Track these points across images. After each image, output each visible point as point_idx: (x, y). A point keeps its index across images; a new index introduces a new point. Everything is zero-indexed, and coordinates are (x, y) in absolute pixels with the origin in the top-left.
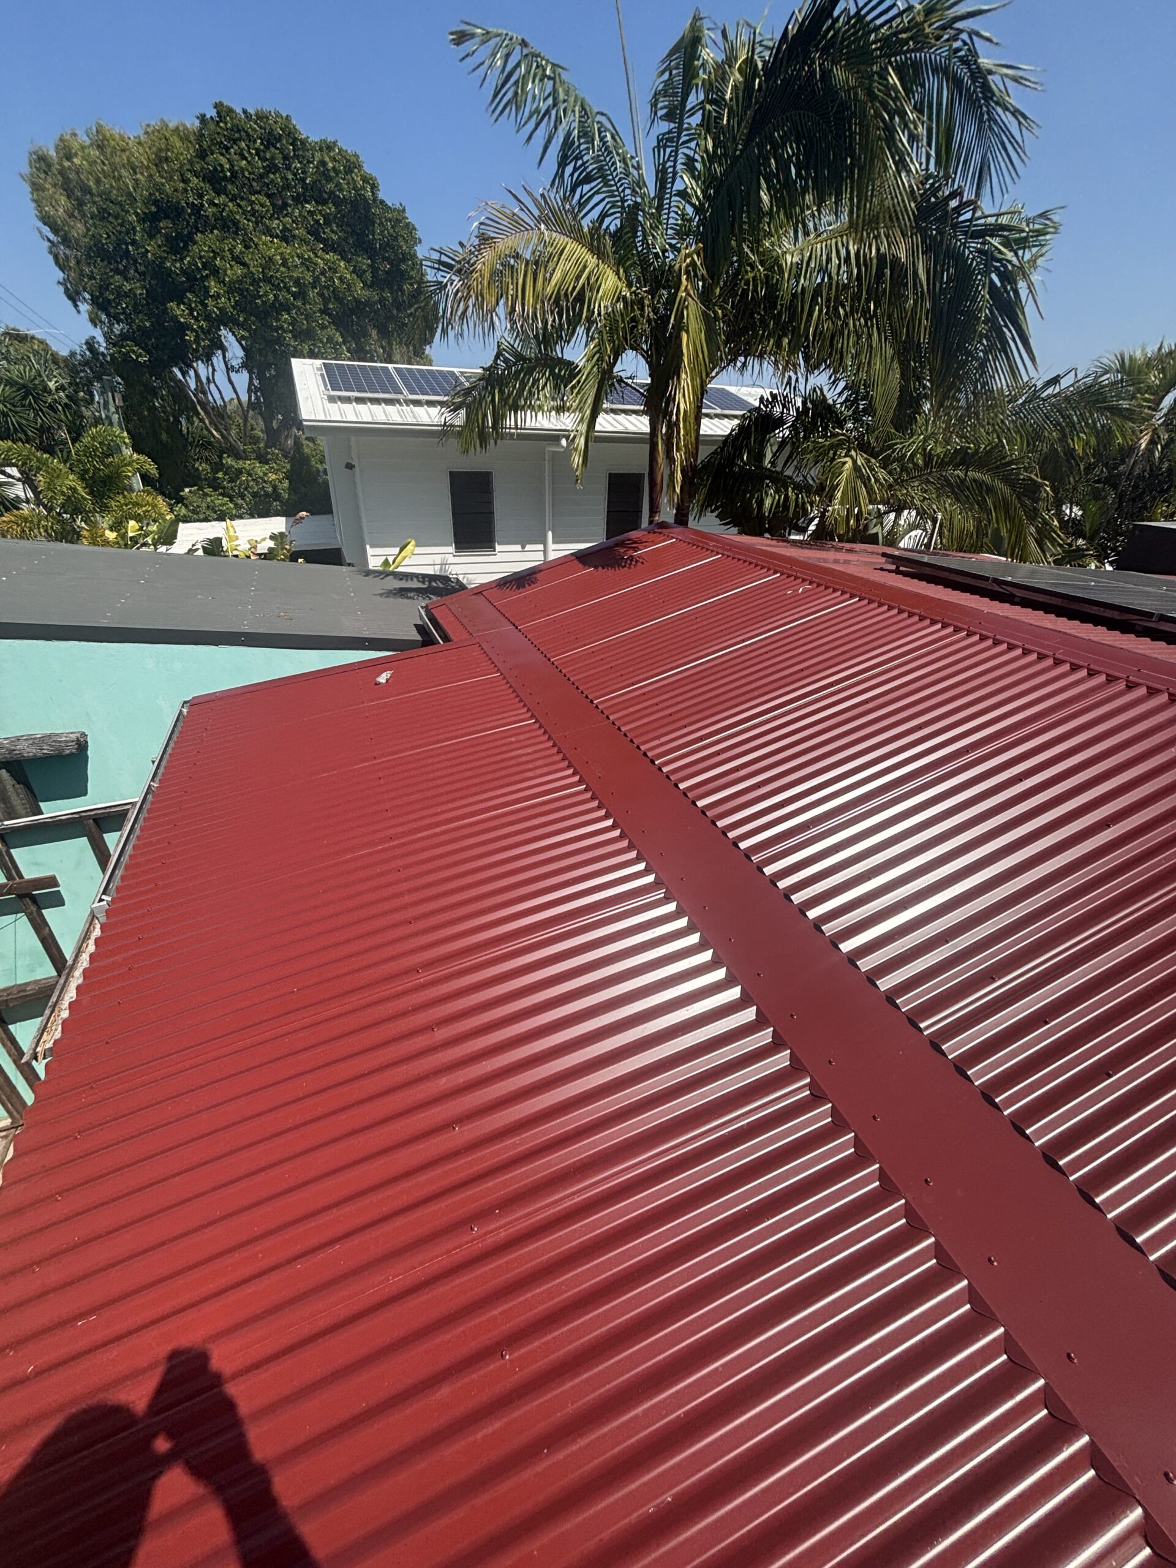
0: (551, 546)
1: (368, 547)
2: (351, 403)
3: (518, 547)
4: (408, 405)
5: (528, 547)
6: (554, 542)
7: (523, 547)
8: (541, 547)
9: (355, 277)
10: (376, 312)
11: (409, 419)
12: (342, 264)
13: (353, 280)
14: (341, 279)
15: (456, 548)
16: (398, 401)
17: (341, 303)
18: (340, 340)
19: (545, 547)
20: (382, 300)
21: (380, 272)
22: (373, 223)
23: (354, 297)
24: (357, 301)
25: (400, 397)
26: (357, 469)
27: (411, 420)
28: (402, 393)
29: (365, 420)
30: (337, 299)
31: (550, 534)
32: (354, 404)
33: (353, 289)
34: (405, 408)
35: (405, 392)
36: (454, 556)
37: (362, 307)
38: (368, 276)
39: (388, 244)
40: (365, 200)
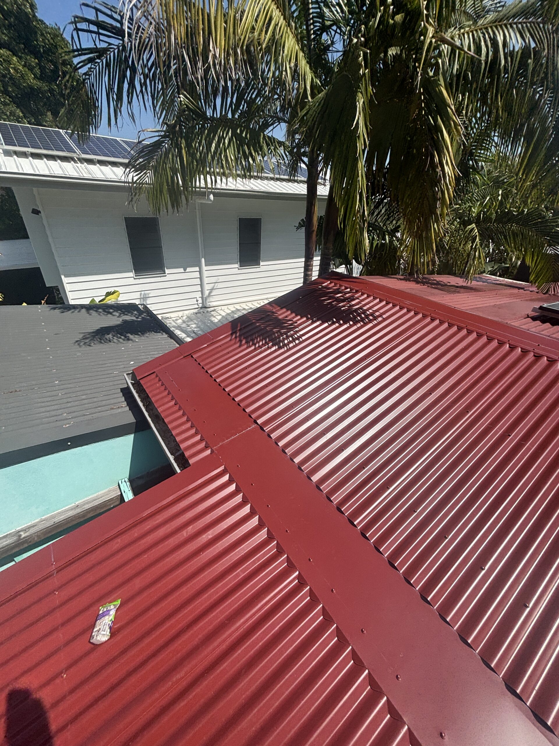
0: (205, 268)
1: (63, 277)
2: (27, 158)
3: (182, 270)
4: (81, 163)
5: (188, 270)
6: (206, 266)
7: (185, 270)
8: (197, 269)
9: (27, 70)
10: (48, 98)
11: (85, 175)
12: (15, 58)
13: (25, 71)
14: (14, 69)
15: (135, 273)
16: (72, 159)
17: (18, 87)
18: (21, 114)
19: (200, 269)
20: (51, 91)
21: (47, 70)
22: (36, 33)
23: (28, 84)
24: (31, 88)
25: (75, 156)
26: (42, 214)
27: (87, 176)
28: (75, 152)
29: (42, 173)
30: (14, 84)
31: (203, 260)
32: (30, 158)
33: (26, 78)
34: (79, 165)
35: (78, 151)
36: (135, 279)
37: (36, 93)
38: (37, 71)
39: (50, 50)
40: (26, 14)
